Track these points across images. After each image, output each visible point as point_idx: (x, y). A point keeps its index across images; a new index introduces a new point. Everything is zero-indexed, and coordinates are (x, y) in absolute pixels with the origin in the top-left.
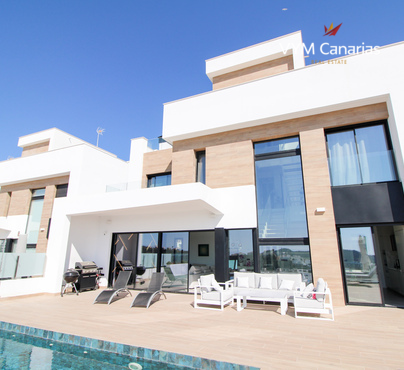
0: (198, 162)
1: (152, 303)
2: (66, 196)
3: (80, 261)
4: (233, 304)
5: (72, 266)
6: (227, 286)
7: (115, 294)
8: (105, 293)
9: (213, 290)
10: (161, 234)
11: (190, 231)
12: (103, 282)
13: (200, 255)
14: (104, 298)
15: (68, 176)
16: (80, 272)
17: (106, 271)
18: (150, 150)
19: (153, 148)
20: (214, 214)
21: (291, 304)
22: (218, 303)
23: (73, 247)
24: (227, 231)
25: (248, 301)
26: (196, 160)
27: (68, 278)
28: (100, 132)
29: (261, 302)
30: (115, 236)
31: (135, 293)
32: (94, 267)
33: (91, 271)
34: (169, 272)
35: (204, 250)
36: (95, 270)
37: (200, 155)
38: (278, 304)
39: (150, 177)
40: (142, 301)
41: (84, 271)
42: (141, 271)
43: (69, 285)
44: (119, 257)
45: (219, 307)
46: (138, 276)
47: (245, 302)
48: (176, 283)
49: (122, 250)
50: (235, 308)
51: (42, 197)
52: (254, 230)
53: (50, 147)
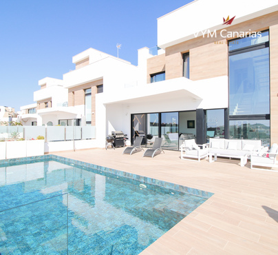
0: (184, 61)
1: (155, 155)
2: (102, 92)
3: (114, 130)
4: (207, 158)
5: (110, 134)
6: (204, 147)
7: (134, 149)
8: (128, 148)
9: (194, 149)
10: (160, 114)
11: (179, 112)
12: (128, 143)
13: (188, 127)
14: (128, 151)
15: (102, 80)
16: (115, 137)
17: (129, 136)
18: (151, 56)
19: (153, 54)
20: (195, 99)
21: (249, 160)
22: (196, 157)
23: (109, 123)
24: (205, 111)
25: (218, 157)
26: (182, 60)
27: (109, 140)
28: (119, 46)
29: (228, 158)
30: (132, 116)
31: (146, 149)
32: (122, 134)
33: (121, 136)
34: (167, 138)
35: (191, 124)
36: (122, 136)
37: (185, 56)
38: (239, 159)
39: (152, 76)
40: (149, 154)
41: (117, 136)
42: (150, 137)
43: (110, 144)
44: (136, 128)
45: (197, 159)
46: (148, 140)
47: (216, 157)
48: (171, 145)
49: (138, 124)
50: (208, 161)
51: (90, 94)
52: (225, 109)
53: (90, 61)
